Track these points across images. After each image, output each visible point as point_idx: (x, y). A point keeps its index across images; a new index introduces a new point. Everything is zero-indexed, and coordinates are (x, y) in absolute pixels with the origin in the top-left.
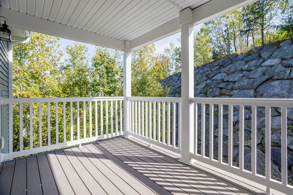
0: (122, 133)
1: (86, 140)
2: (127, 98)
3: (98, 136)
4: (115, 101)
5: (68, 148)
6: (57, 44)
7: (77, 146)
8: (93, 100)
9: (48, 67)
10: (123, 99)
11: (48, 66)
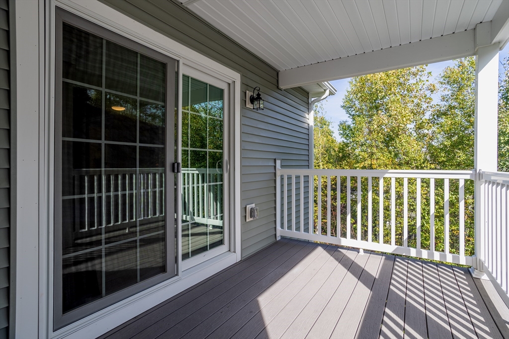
0: (463, 260)
1: (370, 245)
2: (479, 174)
3: (397, 246)
4: (443, 180)
5: (342, 247)
6: (426, 72)
7: (357, 250)
8: (387, 175)
9: (404, 119)
10: (468, 177)
11: (405, 117)
